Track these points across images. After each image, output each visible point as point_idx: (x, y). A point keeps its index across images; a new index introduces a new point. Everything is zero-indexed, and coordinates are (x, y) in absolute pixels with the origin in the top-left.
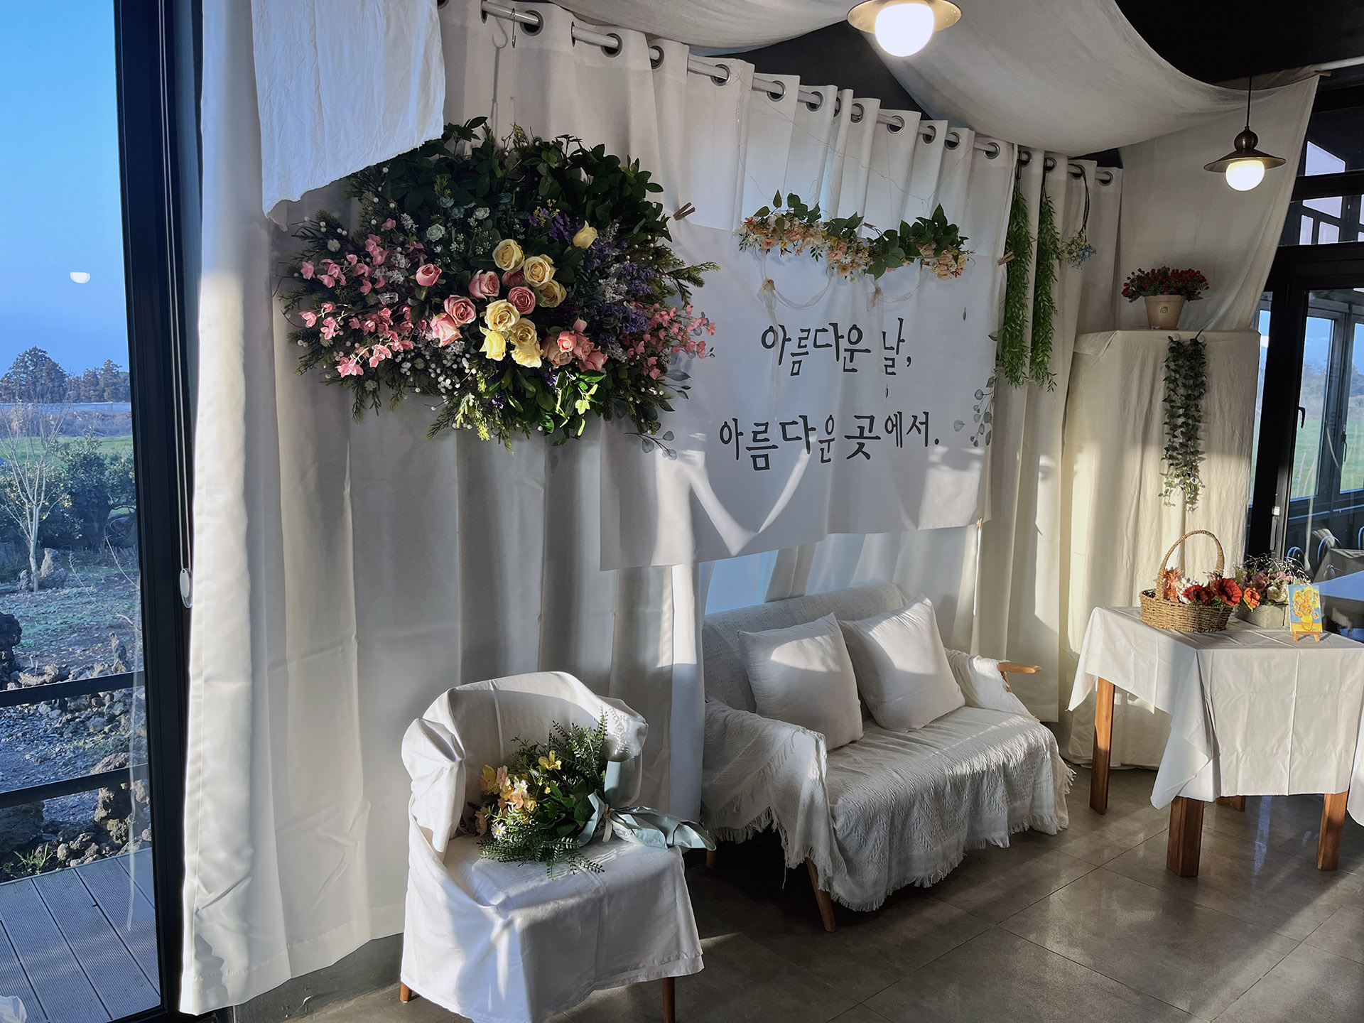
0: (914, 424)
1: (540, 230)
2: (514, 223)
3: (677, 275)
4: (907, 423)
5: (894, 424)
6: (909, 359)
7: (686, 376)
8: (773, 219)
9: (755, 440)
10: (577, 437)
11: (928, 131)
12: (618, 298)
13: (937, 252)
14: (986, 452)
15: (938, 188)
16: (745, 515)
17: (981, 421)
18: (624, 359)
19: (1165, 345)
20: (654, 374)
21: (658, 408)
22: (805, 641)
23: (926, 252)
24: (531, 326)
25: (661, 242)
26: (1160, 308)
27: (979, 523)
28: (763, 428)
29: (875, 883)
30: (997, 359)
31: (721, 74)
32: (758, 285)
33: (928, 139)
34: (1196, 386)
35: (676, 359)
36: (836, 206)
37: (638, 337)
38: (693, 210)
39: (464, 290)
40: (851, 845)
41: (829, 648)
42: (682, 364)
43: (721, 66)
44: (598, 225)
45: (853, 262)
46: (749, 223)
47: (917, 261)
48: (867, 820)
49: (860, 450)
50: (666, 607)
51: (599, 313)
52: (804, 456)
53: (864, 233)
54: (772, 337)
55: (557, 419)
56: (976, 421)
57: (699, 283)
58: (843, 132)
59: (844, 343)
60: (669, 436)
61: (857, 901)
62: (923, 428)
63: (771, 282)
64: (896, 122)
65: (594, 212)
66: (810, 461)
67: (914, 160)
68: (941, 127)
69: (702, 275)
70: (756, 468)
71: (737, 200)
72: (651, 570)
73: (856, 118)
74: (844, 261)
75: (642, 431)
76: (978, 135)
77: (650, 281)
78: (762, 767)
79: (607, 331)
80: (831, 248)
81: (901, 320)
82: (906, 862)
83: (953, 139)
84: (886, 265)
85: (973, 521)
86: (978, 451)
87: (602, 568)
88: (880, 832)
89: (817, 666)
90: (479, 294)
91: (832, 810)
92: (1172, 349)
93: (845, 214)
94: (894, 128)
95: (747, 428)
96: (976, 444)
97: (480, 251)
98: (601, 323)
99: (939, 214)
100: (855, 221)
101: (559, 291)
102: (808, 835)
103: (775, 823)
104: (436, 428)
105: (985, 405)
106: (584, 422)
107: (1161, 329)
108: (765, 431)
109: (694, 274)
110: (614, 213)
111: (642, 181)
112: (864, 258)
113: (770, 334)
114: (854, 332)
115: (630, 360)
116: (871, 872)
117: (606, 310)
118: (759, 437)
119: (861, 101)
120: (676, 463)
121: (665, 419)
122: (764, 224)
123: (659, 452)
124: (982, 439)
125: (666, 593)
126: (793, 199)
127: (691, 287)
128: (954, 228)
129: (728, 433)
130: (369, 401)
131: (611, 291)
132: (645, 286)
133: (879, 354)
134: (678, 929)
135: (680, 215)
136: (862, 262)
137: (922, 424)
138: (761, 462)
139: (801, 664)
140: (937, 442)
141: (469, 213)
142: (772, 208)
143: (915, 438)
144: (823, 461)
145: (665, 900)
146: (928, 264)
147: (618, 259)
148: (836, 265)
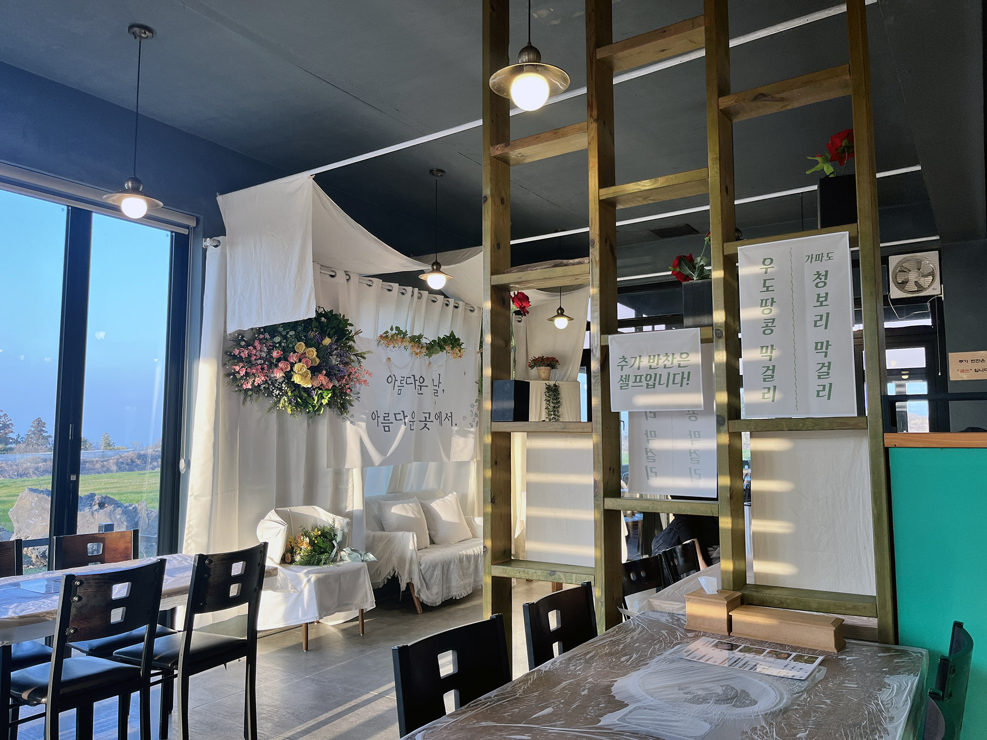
0: (446, 417)
1: (311, 339)
2: (301, 337)
3: (356, 355)
4: (444, 416)
5: (439, 416)
6: (443, 390)
7: (359, 393)
8: (390, 335)
9: (384, 420)
10: (319, 415)
11: (447, 303)
12: (337, 363)
13: (452, 348)
14: (476, 430)
15: (451, 324)
16: (382, 450)
17: (474, 416)
18: (338, 385)
19: (545, 387)
20: (348, 391)
21: (348, 405)
22: (405, 505)
23: (448, 348)
24: (309, 372)
25: (351, 343)
26: (542, 372)
27: (475, 460)
28: (387, 415)
29: (437, 594)
30: (479, 392)
31: (369, 283)
32: (384, 360)
33: (447, 305)
34: (557, 403)
35: (355, 387)
36: (413, 330)
37: (343, 377)
38: (362, 332)
39: (286, 359)
40: (427, 576)
41: (415, 508)
42: (358, 388)
43: (370, 280)
44: (330, 337)
45: (420, 351)
46: (381, 336)
47: (445, 351)
48: (434, 566)
49: (425, 426)
50: (350, 486)
51: (329, 368)
52: (403, 427)
53: (424, 341)
54: (391, 379)
55: (314, 407)
56: (472, 416)
57: (364, 358)
58: (414, 303)
59: (417, 383)
60: (352, 416)
61: (430, 601)
62: (450, 418)
63: (389, 358)
64: (434, 299)
65: (329, 333)
66: (406, 429)
67: (442, 313)
68: (452, 301)
69: (365, 356)
70: (385, 431)
71: (376, 330)
72: (344, 470)
73: (419, 298)
74: (416, 351)
75: (342, 414)
76: (466, 303)
77: (347, 357)
78: (391, 550)
79: (332, 375)
80: (412, 346)
81: (440, 375)
82: (449, 588)
83: (456, 305)
84: (433, 353)
85: (472, 459)
86: (473, 430)
87: (327, 467)
88: (438, 572)
89: (411, 515)
90: (292, 361)
91: (419, 562)
92: (547, 388)
93: (417, 334)
94: (434, 301)
95: (381, 415)
96: (472, 426)
97: (291, 346)
98: (330, 372)
99: (452, 334)
100: (420, 337)
101: (318, 361)
102: (410, 573)
103: (396, 572)
104: (270, 410)
105: (475, 410)
106: (323, 409)
107: (543, 380)
108: (388, 417)
109: (363, 355)
110: (335, 333)
111: (346, 322)
112: (424, 350)
113: (390, 378)
114: (421, 378)
115: (339, 386)
116: (435, 589)
117: (332, 367)
118: (386, 418)
119: (421, 291)
120: (354, 427)
121: (350, 408)
122: (387, 337)
123: (348, 422)
124: (474, 424)
125: (350, 480)
126: (397, 328)
127: (362, 360)
128: (459, 339)
129: (374, 416)
130: (249, 399)
131: (334, 360)
132: (345, 359)
133: (431, 387)
134: (366, 590)
135: (357, 333)
136: (424, 351)
137: (450, 417)
138: (387, 429)
139: (404, 514)
140: (456, 425)
141: (287, 333)
142: (390, 331)
143: (447, 423)
144: (411, 430)
145: (361, 580)
146: (449, 353)
147: (336, 349)
148: (414, 353)
